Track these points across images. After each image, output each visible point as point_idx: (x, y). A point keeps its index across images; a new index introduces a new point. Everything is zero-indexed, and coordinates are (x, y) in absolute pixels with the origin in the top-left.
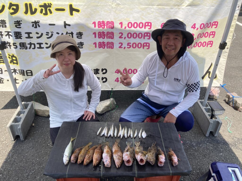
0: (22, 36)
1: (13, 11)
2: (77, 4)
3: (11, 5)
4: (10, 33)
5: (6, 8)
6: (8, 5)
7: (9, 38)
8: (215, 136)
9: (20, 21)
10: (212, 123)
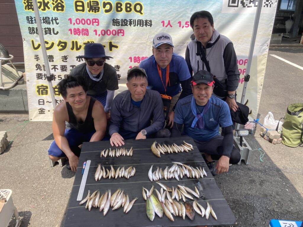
0: (67, 69)
1: (61, 48)
2: (116, 41)
3: (60, 42)
4: (56, 67)
5: (55, 46)
6: (57, 43)
7: (55, 71)
8: (247, 164)
9: (67, 56)
10: (242, 150)
